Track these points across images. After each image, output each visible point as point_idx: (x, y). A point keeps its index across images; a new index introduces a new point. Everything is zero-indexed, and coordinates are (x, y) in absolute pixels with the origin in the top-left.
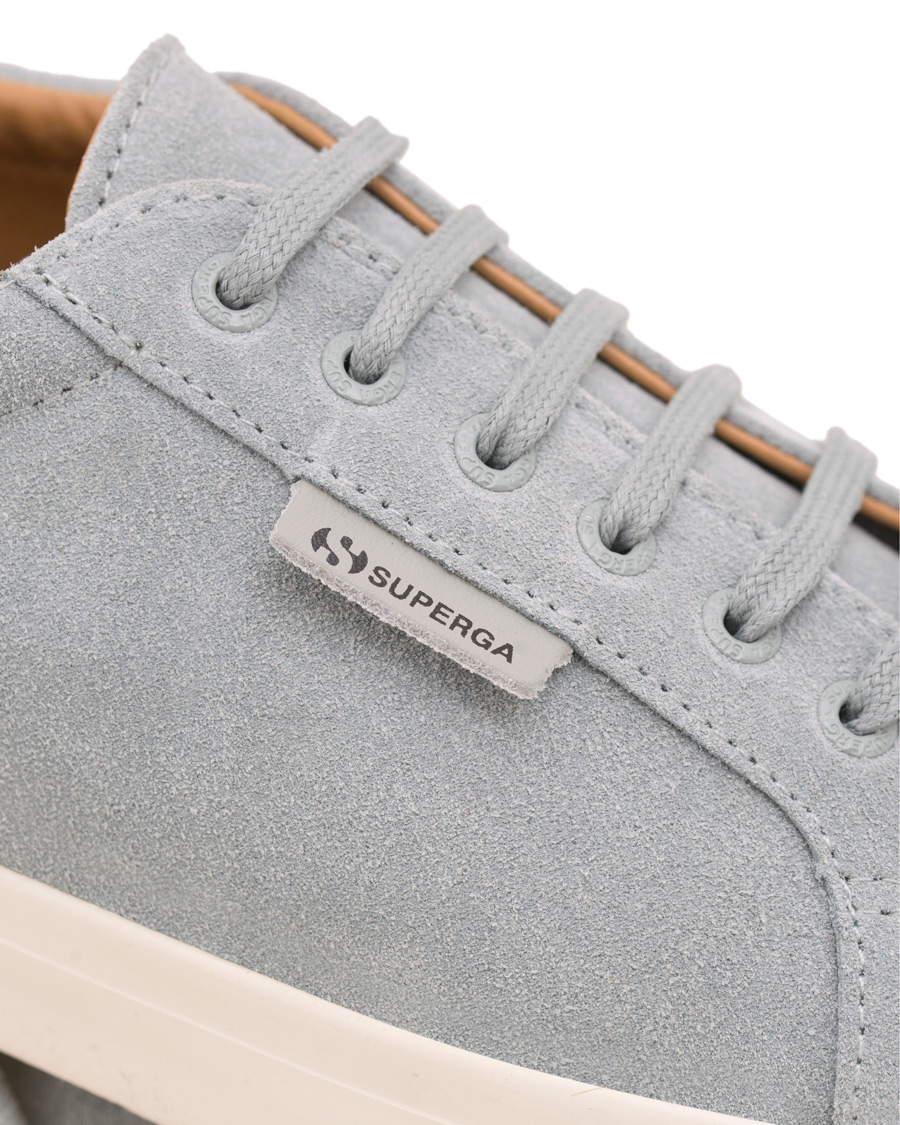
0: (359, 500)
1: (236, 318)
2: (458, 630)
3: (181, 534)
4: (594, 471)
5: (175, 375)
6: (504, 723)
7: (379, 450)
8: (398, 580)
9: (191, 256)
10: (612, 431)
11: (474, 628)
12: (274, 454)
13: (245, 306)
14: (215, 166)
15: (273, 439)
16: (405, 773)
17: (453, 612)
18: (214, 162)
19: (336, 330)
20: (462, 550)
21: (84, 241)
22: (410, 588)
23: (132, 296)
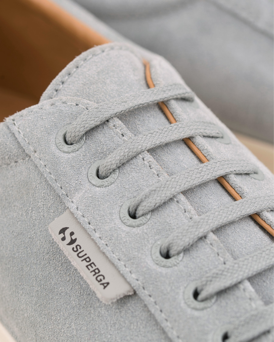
0: (81, 220)
1: (66, 148)
2: (93, 273)
3: (36, 219)
4: (171, 226)
5: (43, 164)
6: (108, 310)
7: (93, 203)
8: (83, 251)
9: (61, 123)
10: (186, 214)
11: (100, 274)
12: (63, 198)
13: (72, 144)
14: (95, 93)
15: (64, 193)
16: (75, 320)
17: (95, 266)
18: (96, 91)
19: (100, 158)
20: (108, 245)
21: (29, 112)
22: (86, 254)
23: (36, 134)
